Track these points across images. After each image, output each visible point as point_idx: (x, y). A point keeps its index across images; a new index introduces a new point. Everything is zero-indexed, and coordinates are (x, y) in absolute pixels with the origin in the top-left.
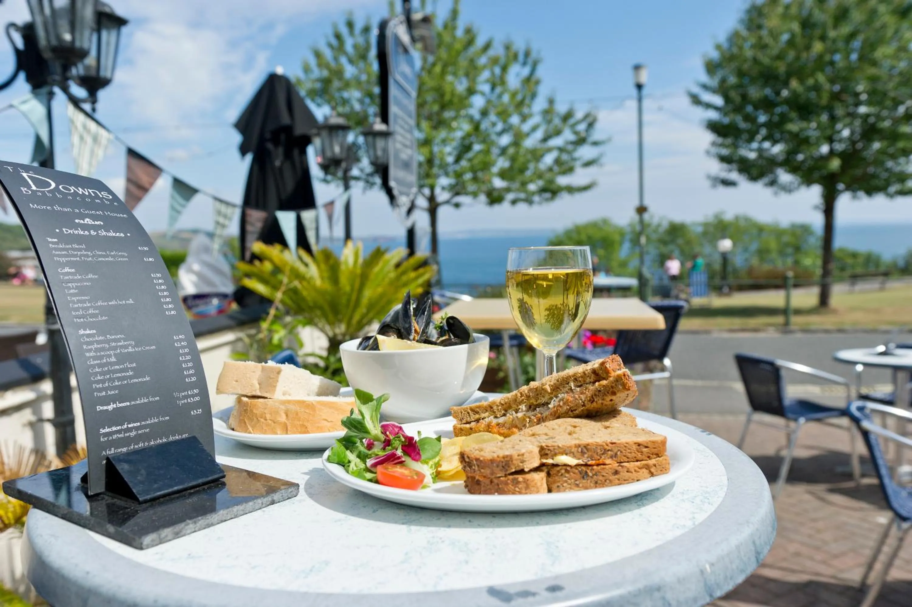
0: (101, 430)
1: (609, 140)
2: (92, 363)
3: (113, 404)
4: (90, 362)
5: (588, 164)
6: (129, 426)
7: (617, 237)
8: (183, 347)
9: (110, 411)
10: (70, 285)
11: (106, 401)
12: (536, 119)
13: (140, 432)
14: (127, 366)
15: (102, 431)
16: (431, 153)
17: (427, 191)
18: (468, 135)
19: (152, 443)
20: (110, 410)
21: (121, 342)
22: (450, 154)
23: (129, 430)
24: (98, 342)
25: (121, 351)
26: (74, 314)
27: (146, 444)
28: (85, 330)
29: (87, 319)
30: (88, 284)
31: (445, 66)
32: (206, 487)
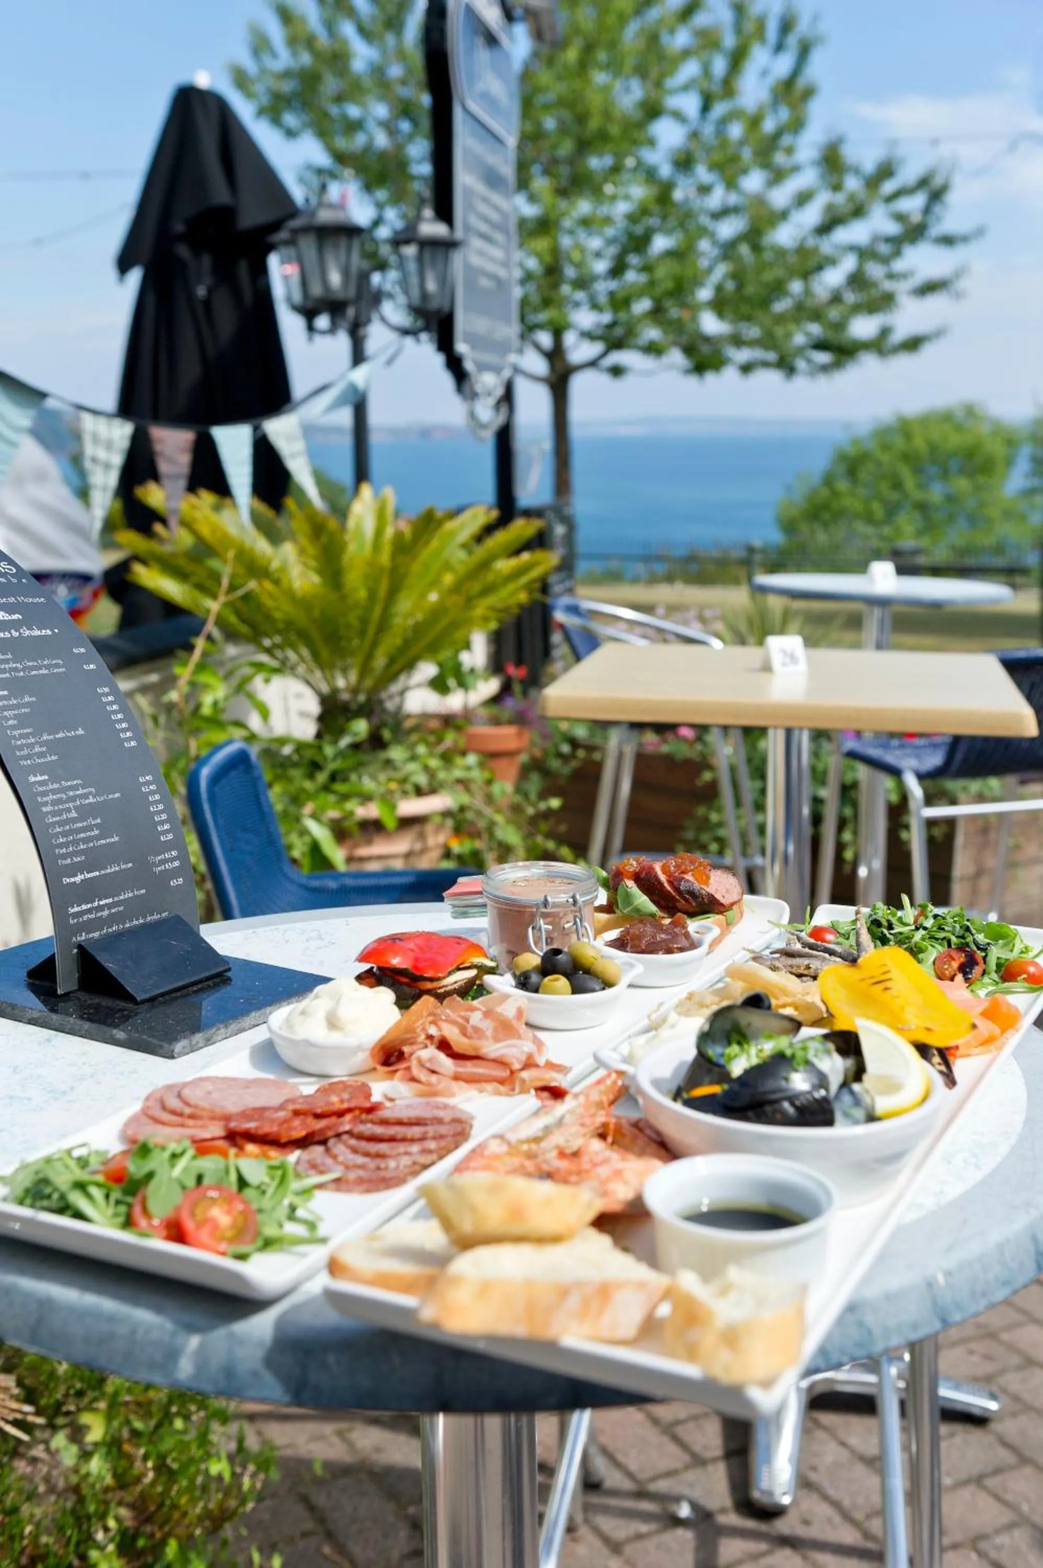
0: (69, 909)
1: (980, 232)
2: (51, 821)
3: (81, 875)
4: (48, 819)
5: (929, 288)
6: (101, 903)
7: (998, 449)
8: (153, 793)
9: (78, 884)
10: (6, 713)
11: (73, 870)
12: (807, 178)
13: (113, 911)
14: (90, 822)
15: (72, 911)
16: (556, 251)
17: (545, 339)
18: (643, 211)
19: (127, 925)
20: (77, 882)
21: (79, 790)
22: (598, 255)
23: (101, 908)
24: (54, 792)
25: (81, 803)
26: (18, 754)
27: (121, 926)
28: (35, 776)
29: (34, 760)
30: (26, 710)
31: (589, 49)
32: (210, 983)
